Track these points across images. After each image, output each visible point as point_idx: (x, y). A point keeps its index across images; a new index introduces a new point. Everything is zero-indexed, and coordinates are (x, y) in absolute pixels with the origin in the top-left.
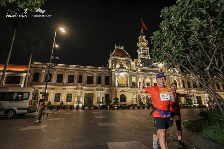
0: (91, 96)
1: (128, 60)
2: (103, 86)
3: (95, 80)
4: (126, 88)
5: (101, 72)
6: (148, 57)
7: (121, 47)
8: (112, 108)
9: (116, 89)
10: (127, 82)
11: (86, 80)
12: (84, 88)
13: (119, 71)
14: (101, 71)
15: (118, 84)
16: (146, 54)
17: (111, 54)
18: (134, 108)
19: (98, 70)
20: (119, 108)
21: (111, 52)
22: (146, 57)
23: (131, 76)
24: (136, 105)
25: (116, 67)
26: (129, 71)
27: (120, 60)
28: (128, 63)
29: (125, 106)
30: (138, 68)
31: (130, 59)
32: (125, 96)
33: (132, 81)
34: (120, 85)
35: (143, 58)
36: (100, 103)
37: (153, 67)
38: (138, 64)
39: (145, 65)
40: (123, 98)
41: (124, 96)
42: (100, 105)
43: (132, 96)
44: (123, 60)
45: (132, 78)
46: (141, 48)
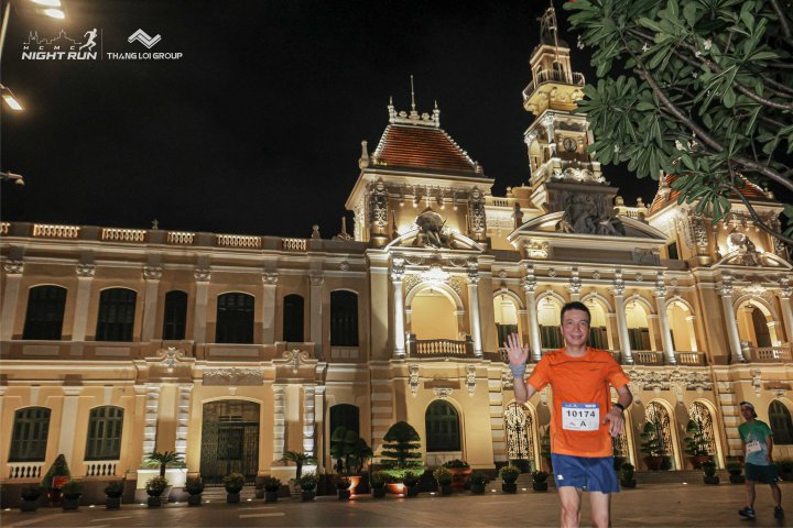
0: (248, 417)
1: (466, 194)
2: (317, 354)
3: (267, 316)
4: (462, 366)
5: (305, 266)
6: (591, 169)
7: (426, 116)
8: (377, 487)
9: (398, 373)
10: (465, 325)
11: (214, 320)
12: (200, 367)
13: (414, 259)
14: (307, 259)
15: (413, 337)
16: (579, 157)
17: (365, 155)
18: (510, 488)
19: (286, 259)
20: (416, 487)
21: (364, 143)
22: (579, 175)
23: (490, 289)
24: (523, 465)
25: (395, 235)
26: (475, 260)
27: (420, 192)
28: (470, 208)
29: (458, 478)
30: (534, 240)
31: (480, 185)
32: (454, 411)
33: (498, 319)
34: (421, 348)
35: (559, 177)
36: (300, 460)
37: (624, 234)
38: (528, 215)
39: (573, 223)
40: (445, 427)
41: (449, 416)
42: (299, 471)
43: (498, 411)
44: (436, 192)
45: (497, 300)
46: (547, 122)
